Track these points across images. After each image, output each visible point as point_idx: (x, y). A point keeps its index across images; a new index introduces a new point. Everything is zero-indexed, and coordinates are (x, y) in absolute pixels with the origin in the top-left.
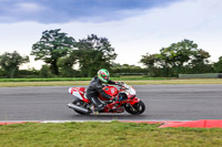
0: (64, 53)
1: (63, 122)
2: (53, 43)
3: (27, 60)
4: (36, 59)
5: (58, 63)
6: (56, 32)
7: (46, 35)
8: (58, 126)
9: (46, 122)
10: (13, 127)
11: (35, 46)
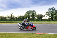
0: (55, 14)
1: (55, 34)
2: (52, 11)
3: (44, 16)
4: (47, 16)
5: (53, 17)
6: (53, 8)
7: (50, 9)
8: (53, 35)
9: (50, 34)
10: (41, 34)
11: (47, 12)
